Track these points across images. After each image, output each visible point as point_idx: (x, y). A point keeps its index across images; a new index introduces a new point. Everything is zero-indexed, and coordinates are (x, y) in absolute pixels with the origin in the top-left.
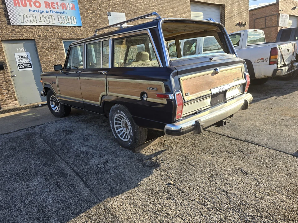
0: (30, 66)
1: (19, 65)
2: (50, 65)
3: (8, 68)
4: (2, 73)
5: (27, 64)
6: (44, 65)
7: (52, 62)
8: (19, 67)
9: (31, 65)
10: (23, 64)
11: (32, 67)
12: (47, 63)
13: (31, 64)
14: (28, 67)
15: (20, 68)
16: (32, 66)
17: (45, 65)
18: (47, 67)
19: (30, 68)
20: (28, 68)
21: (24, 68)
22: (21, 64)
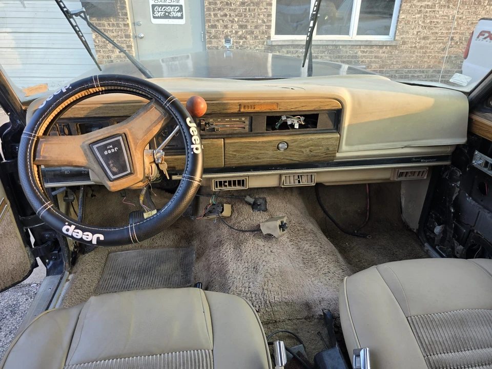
0: (179, 14)
1: (153, 6)
2: (226, 15)
3: (126, 14)
4: (113, 25)
5: (171, 6)
6: (212, 13)
7: (233, 7)
8: (153, 12)
9: (181, 10)
10: (162, 6)
11: (181, 17)
12: (219, 9)
13: (181, 6)
14: (175, 14)
15: (154, 17)
16: (182, 15)
17: (215, 15)
18: (218, 21)
19: (177, 18)
20: (174, 18)
21: (166, 16)
22: (159, 6)
